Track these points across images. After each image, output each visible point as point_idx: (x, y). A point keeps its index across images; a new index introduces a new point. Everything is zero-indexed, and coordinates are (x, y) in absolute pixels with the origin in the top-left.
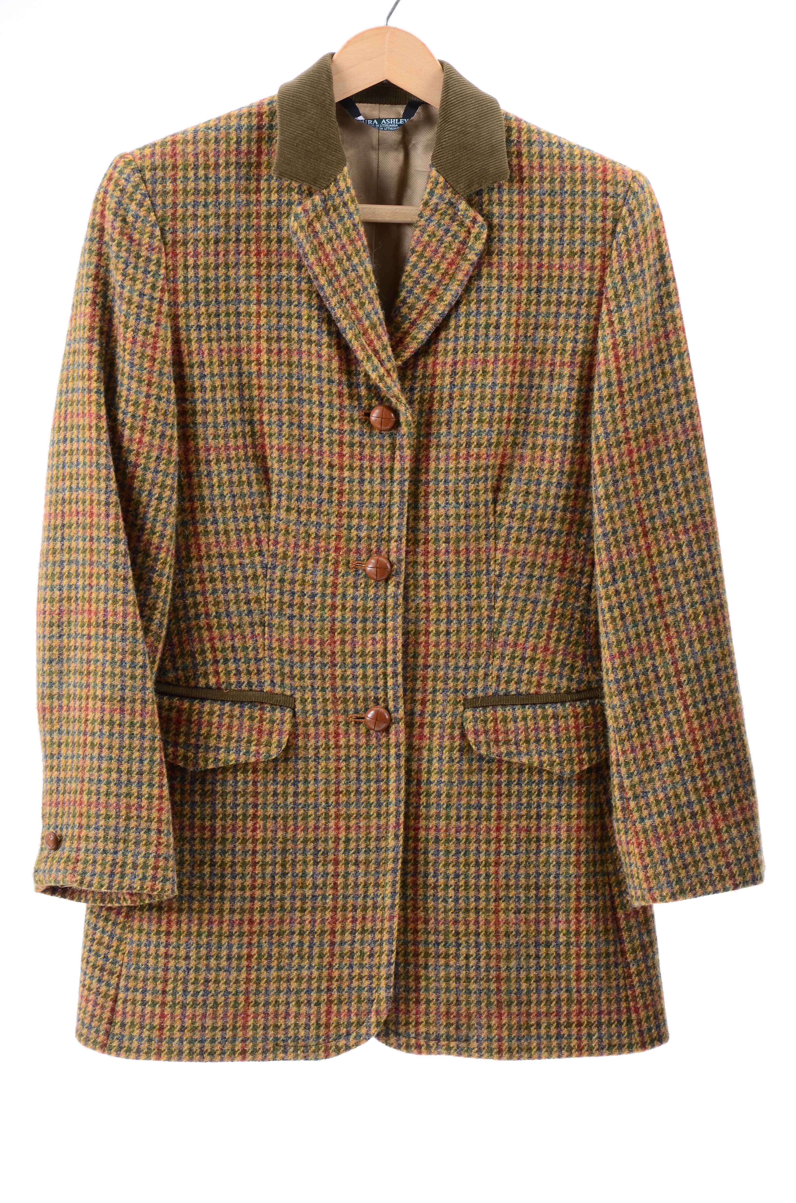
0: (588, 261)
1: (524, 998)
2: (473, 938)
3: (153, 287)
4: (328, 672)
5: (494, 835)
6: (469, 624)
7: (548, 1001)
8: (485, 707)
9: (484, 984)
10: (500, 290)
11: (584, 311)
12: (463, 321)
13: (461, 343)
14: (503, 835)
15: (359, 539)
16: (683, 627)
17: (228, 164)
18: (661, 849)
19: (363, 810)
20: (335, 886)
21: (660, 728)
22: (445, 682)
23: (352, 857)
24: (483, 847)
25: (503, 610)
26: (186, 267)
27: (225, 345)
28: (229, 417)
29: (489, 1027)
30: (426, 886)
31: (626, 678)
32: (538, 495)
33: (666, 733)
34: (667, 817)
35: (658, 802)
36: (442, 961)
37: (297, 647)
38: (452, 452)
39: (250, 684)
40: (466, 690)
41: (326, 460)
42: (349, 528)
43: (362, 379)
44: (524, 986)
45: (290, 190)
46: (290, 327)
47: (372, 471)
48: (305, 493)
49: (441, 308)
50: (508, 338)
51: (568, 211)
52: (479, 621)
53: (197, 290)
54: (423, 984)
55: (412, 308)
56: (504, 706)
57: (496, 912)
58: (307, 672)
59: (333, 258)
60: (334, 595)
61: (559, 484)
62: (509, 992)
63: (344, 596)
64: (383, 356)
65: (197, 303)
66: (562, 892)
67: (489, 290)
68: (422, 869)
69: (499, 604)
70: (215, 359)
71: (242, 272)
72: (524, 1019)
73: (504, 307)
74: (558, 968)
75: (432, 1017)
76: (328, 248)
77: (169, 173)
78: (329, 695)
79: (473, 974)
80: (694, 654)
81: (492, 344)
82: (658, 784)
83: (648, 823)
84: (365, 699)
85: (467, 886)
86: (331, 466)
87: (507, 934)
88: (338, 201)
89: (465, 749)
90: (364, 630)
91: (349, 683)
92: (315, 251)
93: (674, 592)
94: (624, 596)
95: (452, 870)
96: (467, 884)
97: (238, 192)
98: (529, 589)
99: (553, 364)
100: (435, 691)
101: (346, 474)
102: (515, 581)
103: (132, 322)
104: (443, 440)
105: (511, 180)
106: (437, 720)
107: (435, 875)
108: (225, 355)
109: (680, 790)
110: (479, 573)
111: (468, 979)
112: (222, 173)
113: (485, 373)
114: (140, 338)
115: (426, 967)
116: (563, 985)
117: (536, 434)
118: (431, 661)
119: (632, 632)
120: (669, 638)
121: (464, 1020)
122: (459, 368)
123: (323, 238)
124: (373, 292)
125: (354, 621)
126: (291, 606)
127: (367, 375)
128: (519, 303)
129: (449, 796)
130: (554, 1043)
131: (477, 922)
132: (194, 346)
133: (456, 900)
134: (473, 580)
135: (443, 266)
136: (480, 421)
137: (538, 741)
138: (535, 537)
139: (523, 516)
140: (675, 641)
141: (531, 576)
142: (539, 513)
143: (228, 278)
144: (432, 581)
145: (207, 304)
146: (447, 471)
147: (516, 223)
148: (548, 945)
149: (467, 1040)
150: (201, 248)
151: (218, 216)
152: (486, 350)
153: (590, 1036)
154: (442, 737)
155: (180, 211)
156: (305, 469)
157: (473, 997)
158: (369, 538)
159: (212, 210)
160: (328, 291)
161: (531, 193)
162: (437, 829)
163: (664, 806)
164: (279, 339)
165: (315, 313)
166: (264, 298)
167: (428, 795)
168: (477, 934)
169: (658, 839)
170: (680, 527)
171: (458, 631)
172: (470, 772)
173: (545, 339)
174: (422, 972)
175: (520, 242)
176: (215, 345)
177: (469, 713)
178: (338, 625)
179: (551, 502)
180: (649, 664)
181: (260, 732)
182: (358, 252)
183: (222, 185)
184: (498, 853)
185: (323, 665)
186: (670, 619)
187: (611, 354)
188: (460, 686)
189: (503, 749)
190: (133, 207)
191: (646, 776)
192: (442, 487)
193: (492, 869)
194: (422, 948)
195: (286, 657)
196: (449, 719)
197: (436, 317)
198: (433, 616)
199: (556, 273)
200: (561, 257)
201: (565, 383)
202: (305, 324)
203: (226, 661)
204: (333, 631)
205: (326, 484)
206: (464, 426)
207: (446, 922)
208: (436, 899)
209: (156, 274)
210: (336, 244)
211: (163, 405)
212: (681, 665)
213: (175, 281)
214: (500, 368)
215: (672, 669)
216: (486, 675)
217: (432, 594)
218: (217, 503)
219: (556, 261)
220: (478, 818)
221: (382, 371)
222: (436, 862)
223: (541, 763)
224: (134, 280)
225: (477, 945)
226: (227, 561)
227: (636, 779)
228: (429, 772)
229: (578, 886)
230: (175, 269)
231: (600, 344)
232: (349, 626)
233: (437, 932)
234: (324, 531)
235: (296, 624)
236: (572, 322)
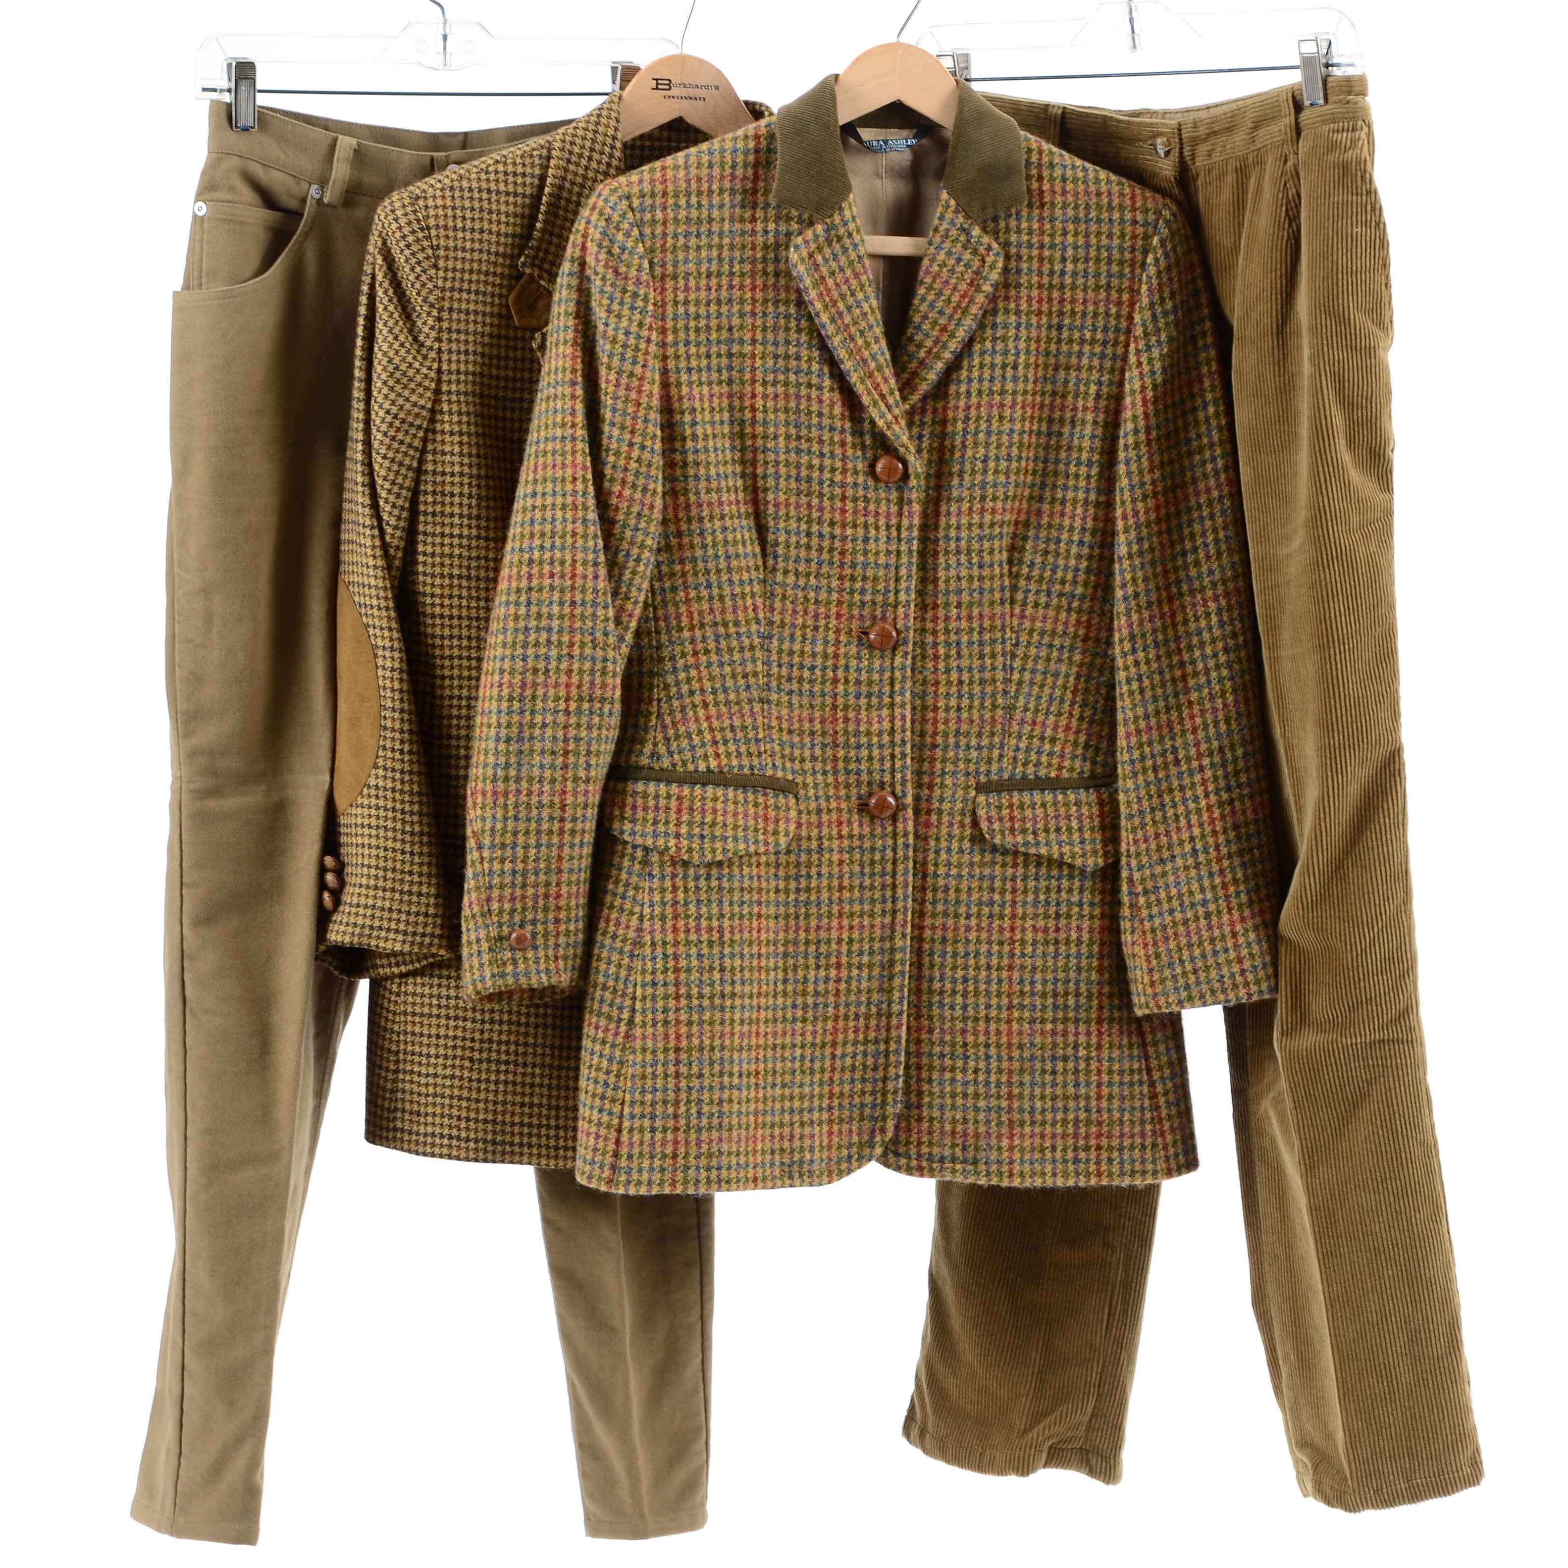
0: (1114, 295)
1: (1039, 1117)
2: (982, 1051)
3: (641, 325)
4: (829, 753)
5: (1008, 935)
6: (983, 699)
7: (1065, 1122)
8: (999, 792)
9: (994, 1103)
10: (1018, 327)
11: (1109, 351)
12: (976, 361)
13: (975, 385)
14: (1018, 937)
15: (863, 604)
16: (1208, 705)
17: (721, 191)
18: (1169, 951)
19: (867, 907)
20: (837, 993)
21: (1177, 816)
22: (955, 764)
23: (855, 960)
24: (996, 948)
25: (1020, 683)
26: (676, 303)
27: (716, 389)
28: (722, 469)
29: (1000, 1148)
30: (931, 991)
31: (1143, 758)
32: (1057, 554)
33: (1183, 822)
34: (1178, 916)
35: (1170, 899)
36: (948, 1075)
37: (796, 726)
38: (965, 506)
39: (752, 768)
40: (977, 772)
41: (827, 516)
42: (852, 592)
43: (866, 426)
44: (1038, 1104)
45: (789, 219)
46: (788, 370)
47: (877, 528)
48: (803, 553)
49: (953, 346)
50: (1026, 380)
51: (1093, 240)
52: (993, 695)
53: (687, 328)
54: (926, 1099)
55: (920, 346)
56: (1020, 790)
57: (1009, 1021)
58: (807, 753)
59: (835, 294)
60: (835, 668)
61: (1081, 543)
62: (1021, 1111)
63: (847, 668)
64: (891, 401)
65: (687, 343)
66: (1082, 1000)
67: (1006, 326)
68: (926, 972)
69: (1016, 676)
70: (706, 405)
71: (736, 308)
72: (1037, 1141)
73: (1022, 345)
74: (1077, 1085)
75: (936, 1137)
76: (830, 282)
77: (659, 201)
78: (830, 779)
79: (982, 1090)
80: (1219, 735)
81: (1009, 386)
82: (1171, 879)
83: (1157, 921)
84: (870, 784)
85: (977, 993)
86: (832, 524)
87: (1021, 1047)
88: (842, 231)
89: (978, 838)
90: (869, 706)
91: (853, 766)
92: (816, 285)
93: (1200, 666)
94: (1144, 668)
95: (960, 973)
96: (976, 989)
97: (732, 220)
98: (1048, 659)
99: (1075, 409)
100: (944, 773)
101: (849, 532)
102: (1033, 651)
103: (616, 362)
104: (955, 493)
105: (1030, 206)
106: (946, 806)
107: (942, 979)
108: (716, 401)
109: (1195, 886)
110: (993, 642)
111: (977, 1095)
112: (716, 200)
113: (1001, 418)
114: (624, 381)
115: (930, 1081)
116: (1082, 1104)
117: (1055, 486)
118: (939, 740)
119: (1151, 708)
120: (1192, 717)
121: (971, 1141)
122: (973, 412)
123: (824, 271)
124: (878, 330)
125: (858, 696)
126: (790, 679)
127: (873, 422)
128: (1038, 341)
129: (958, 890)
130: (1071, 1168)
131: (987, 1033)
132: (685, 390)
133: (965, 1007)
134: (987, 650)
135: (955, 299)
136: (996, 472)
137: (1058, 830)
138: (1055, 601)
139: (1041, 577)
140: (1198, 720)
141: (1051, 646)
142: (1059, 574)
143: (719, 315)
144: (942, 651)
145: (698, 345)
146: (958, 528)
147: (1035, 252)
148: (1065, 1059)
149: (975, 1162)
150: (692, 283)
151: (710, 247)
152: (1003, 392)
153: (1110, 1160)
154: (951, 825)
155: (670, 241)
156: (804, 527)
157: (982, 1116)
158: (874, 603)
159: (704, 240)
160: (830, 329)
161: (1052, 220)
162: (944, 928)
163: (1175, 903)
164: (775, 383)
165: (816, 354)
166: (759, 337)
167: (935, 890)
168: (987, 1046)
169: (1167, 939)
170: (1210, 593)
171: (971, 707)
172: (982, 865)
173: (1066, 381)
174: (926, 1087)
175: (1040, 274)
176: (706, 389)
177: (982, 799)
178: (840, 701)
179: (1072, 562)
180: (1168, 744)
181: (766, 819)
182: (862, 287)
183: (716, 213)
184: (1012, 955)
185: (824, 746)
186: (1194, 696)
187: (1139, 397)
188: (972, 768)
189: (1019, 839)
190: (620, 237)
191: (1158, 870)
192: (953, 545)
193: (1005, 974)
194: (925, 1060)
195: (785, 737)
196: (959, 805)
197: (947, 355)
198: (942, 690)
199: (1079, 308)
200: (1085, 290)
201: (1088, 431)
202: (804, 366)
203: (726, 742)
204: (834, 707)
205: (826, 544)
206: (979, 478)
207: (952, 1031)
208: (941, 1005)
209: (643, 311)
210: (839, 277)
211: (646, 456)
212: (1203, 747)
213: (663, 319)
214: (1018, 413)
215: (1193, 751)
216: (1001, 756)
217: (941, 666)
218: (711, 565)
219: (1080, 295)
220: (991, 916)
221: (889, 417)
222: (942, 965)
223: (1062, 855)
224: (619, 316)
225: (988, 1057)
226: (721, 630)
227: (1148, 872)
228: (936, 865)
229: (1100, 994)
230: (664, 304)
231: (1127, 387)
232: (852, 701)
233: (942, 1043)
234: (823, 596)
235: (795, 700)
236: (1096, 362)
